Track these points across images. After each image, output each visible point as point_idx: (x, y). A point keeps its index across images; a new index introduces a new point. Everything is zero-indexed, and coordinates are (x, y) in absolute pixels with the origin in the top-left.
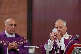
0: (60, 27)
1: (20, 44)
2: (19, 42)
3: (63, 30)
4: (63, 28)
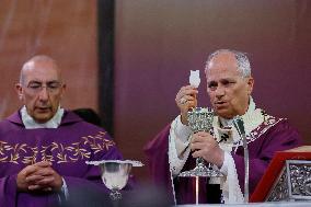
0: (226, 83)
1: (75, 157)
2: (70, 149)
3: (236, 92)
4: (235, 87)
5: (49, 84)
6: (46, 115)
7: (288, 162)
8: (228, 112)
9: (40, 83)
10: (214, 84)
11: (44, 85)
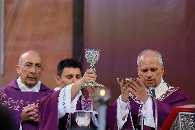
5: (37, 65)
6: (33, 82)
7: (180, 113)
8: (152, 83)
9: (32, 64)
10: (146, 70)
11: (34, 65)
